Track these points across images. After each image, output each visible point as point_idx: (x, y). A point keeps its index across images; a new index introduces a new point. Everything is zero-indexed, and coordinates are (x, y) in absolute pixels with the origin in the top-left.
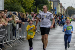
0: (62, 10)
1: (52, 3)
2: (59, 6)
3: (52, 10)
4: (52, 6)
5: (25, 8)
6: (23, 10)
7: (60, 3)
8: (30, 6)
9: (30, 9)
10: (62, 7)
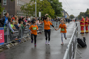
0: (68, 16)
1: (63, 13)
2: (66, 15)
3: (63, 16)
4: (63, 15)
5: (51, 16)
6: (50, 16)
7: (67, 13)
8: (53, 14)
9: (53, 16)
10: (68, 15)
